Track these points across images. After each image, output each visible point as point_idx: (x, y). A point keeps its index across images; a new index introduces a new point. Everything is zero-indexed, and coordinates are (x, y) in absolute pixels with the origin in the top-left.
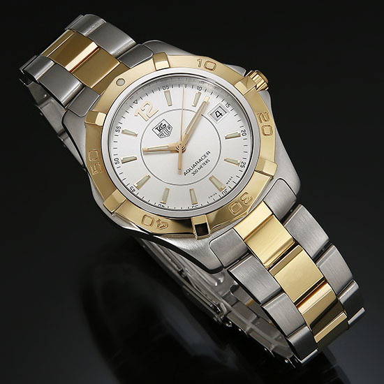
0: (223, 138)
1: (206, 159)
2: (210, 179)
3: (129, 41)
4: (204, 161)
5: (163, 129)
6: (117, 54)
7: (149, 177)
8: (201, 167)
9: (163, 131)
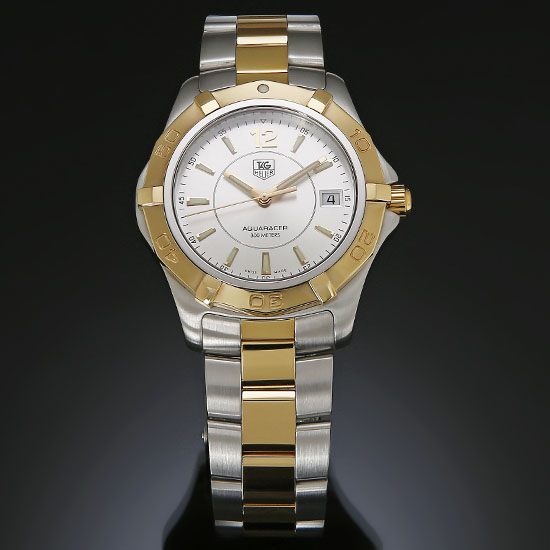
0: (312, 226)
1: (278, 231)
2: (264, 254)
3: (318, 60)
4: (273, 231)
5: (264, 167)
6: (295, 62)
8: (266, 235)
9: (263, 170)
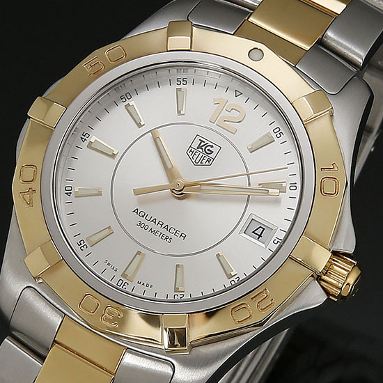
1: (170, 235)
2: (139, 253)
4: (167, 233)
7: (113, 156)
8: (155, 232)
9: (200, 153)
